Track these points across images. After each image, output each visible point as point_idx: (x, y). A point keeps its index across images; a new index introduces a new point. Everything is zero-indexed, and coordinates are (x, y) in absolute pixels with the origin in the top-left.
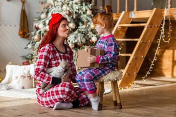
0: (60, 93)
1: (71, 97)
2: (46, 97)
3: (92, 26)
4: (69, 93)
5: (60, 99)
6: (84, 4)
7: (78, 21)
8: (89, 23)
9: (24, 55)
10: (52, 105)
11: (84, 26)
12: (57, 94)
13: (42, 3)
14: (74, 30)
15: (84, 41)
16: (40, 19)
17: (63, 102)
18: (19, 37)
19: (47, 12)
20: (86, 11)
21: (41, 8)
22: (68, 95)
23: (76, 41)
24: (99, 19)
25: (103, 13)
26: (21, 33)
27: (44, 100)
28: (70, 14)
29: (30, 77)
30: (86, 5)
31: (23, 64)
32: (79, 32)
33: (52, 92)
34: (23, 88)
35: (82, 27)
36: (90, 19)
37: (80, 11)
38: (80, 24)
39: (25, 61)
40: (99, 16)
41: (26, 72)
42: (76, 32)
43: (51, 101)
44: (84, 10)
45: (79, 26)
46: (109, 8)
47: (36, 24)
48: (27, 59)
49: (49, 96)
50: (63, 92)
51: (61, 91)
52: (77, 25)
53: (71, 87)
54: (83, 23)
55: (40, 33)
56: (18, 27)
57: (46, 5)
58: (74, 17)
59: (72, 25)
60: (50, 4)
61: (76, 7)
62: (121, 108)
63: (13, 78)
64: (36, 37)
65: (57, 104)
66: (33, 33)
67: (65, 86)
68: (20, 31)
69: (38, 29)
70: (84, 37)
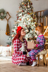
0: (21, 59)
1: (26, 61)
2: (15, 60)
3: (35, 31)
4: (25, 59)
5: (21, 61)
6: (32, 22)
7: (30, 29)
8: (34, 30)
9: (8, 42)
10: (18, 64)
11: (32, 31)
12: (20, 59)
13: (15, 21)
14: (28, 33)
15: (32, 37)
16: (14, 28)
17: (23, 63)
18: (6, 35)
19: (17, 25)
20: (33, 25)
21: (15, 23)
22: (25, 60)
23: (29, 37)
24: (38, 28)
25: (40, 26)
26: (7, 33)
27: (15, 61)
28: (26, 26)
29: (10, 52)
30: (33, 22)
31: (7, 46)
32: (30, 33)
33: (18, 59)
34: (7, 56)
35: (31, 32)
36: (35, 28)
37: (31, 25)
38: (31, 30)
39: (8, 45)
40: (38, 27)
41: (8, 49)
42: (29, 33)
43: (18, 62)
44: (32, 25)
45: (30, 31)
46: (42, 24)
47: (13, 30)
48: (9, 44)
49: (17, 60)
50: (23, 59)
51: (22, 58)
52: (29, 31)
53: (26, 57)
54: (32, 30)
55: (14, 33)
56: (5, 31)
57: (17, 22)
58: (28, 27)
59: (27, 31)
60: (19, 22)
61: (29, 23)
62: (46, 66)
63: (3, 52)
64: (12, 35)
65: (20, 63)
66: (11, 33)
67: (23, 56)
68: (6, 32)
69: (13, 32)
70: (32, 36)
